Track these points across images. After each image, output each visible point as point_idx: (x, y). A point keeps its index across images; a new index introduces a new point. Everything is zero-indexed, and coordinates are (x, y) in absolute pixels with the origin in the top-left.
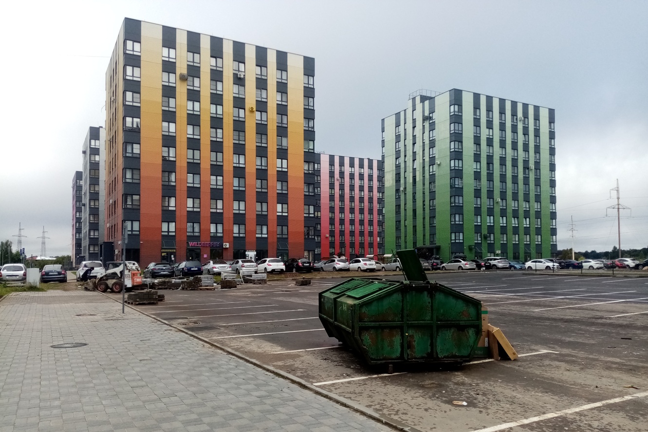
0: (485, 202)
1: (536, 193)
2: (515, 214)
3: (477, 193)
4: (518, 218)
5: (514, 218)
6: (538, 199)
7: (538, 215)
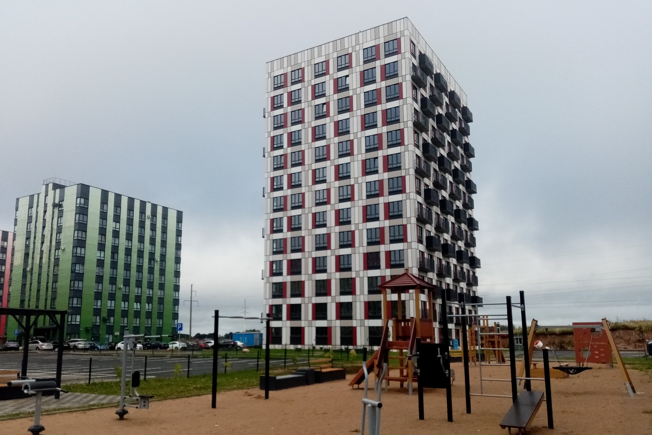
0: (106, 287)
1: (160, 282)
2: (138, 299)
3: (99, 279)
4: (140, 303)
5: (137, 303)
6: (162, 287)
7: (161, 301)
